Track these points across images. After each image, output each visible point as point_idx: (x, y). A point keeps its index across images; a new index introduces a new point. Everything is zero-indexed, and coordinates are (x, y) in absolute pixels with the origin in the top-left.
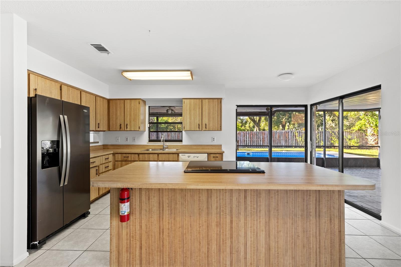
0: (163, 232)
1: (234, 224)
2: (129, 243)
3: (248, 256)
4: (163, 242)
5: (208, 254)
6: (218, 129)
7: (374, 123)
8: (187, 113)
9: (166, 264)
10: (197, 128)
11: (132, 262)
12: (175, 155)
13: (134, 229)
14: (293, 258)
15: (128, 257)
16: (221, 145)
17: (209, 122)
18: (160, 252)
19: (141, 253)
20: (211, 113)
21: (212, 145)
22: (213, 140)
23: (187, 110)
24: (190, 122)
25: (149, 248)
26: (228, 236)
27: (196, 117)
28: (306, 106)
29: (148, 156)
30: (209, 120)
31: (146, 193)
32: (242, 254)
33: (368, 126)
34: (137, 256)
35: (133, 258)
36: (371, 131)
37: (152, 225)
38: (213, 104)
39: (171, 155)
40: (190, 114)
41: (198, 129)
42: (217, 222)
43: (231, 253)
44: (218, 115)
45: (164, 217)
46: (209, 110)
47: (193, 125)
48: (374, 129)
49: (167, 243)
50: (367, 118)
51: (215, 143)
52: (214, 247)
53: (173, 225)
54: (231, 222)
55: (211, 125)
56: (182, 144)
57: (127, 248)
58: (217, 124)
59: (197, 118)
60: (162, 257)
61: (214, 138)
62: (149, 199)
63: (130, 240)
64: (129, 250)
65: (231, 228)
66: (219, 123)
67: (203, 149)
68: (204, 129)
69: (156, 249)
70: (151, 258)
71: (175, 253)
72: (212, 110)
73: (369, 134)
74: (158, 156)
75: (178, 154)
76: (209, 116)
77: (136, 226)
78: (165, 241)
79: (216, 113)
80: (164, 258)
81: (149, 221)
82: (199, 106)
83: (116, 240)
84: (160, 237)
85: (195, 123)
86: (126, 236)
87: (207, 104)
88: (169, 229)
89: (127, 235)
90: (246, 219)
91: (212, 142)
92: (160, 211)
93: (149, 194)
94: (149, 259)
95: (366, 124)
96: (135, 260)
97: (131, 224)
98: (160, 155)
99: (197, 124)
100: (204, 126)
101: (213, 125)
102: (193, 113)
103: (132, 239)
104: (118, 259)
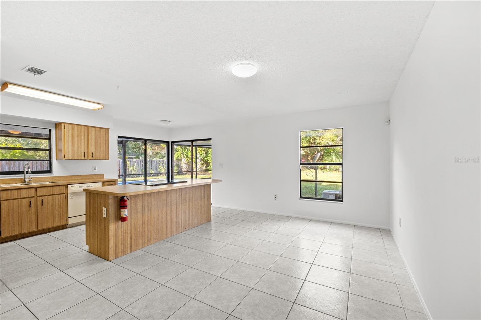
0: (144, 224)
1: (177, 209)
2: (123, 238)
3: (183, 224)
4: (144, 230)
5: (166, 229)
6: (106, 158)
7: (186, 155)
8: (68, 139)
9: (146, 242)
10: (82, 156)
11: (125, 249)
12: (62, 187)
13: (126, 227)
14: (198, 219)
15: (123, 247)
16: (104, 174)
17: (96, 151)
18: (143, 236)
19: (131, 242)
20: (99, 142)
21: (93, 175)
22: (94, 169)
23: (69, 137)
24: (73, 150)
25: (136, 236)
26: (175, 216)
27: (80, 145)
28: (168, 142)
29: (18, 192)
30: (96, 149)
31: (134, 201)
32: (180, 223)
33: (182, 156)
34: (128, 244)
35: (126, 247)
36: (184, 160)
37: (138, 221)
38: (101, 133)
39: (57, 187)
40: (73, 141)
41: (83, 158)
42: (170, 210)
43: (176, 224)
44: (105, 145)
45: (145, 214)
46: (96, 138)
47: (77, 154)
48: (186, 159)
49: (147, 230)
50: (182, 150)
51: (97, 172)
52: (169, 224)
53: (149, 218)
54: (176, 208)
55: (98, 154)
56: (53, 175)
57: (122, 241)
58: (104, 153)
59: (82, 146)
60: (143, 239)
61: (95, 167)
62: (136, 205)
63: (124, 235)
64: (123, 243)
65: (176, 211)
66: (107, 152)
67: (82, 179)
68: (91, 158)
69: (140, 236)
70: (137, 242)
71: (151, 235)
72: (99, 140)
73: (183, 163)
74: (36, 190)
75: (67, 186)
76: (96, 145)
77: (127, 225)
78: (145, 229)
79: (103, 143)
80: (145, 239)
81: (136, 219)
82: (84, 133)
83: (114, 239)
84: (142, 227)
85: (79, 151)
86: (121, 234)
87: (94, 132)
88: (147, 221)
89: (122, 232)
90: (182, 206)
91: (93, 171)
92: (142, 211)
93: (136, 202)
94: (136, 243)
95: (181, 154)
96: (127, 248)
97: (125, 224)
98: (38, 189)
99: (82, 152)
100: (91, 155)
101: (101, 155)
102: (77, 141)
103: (125, 235)
104: (115, 251)
